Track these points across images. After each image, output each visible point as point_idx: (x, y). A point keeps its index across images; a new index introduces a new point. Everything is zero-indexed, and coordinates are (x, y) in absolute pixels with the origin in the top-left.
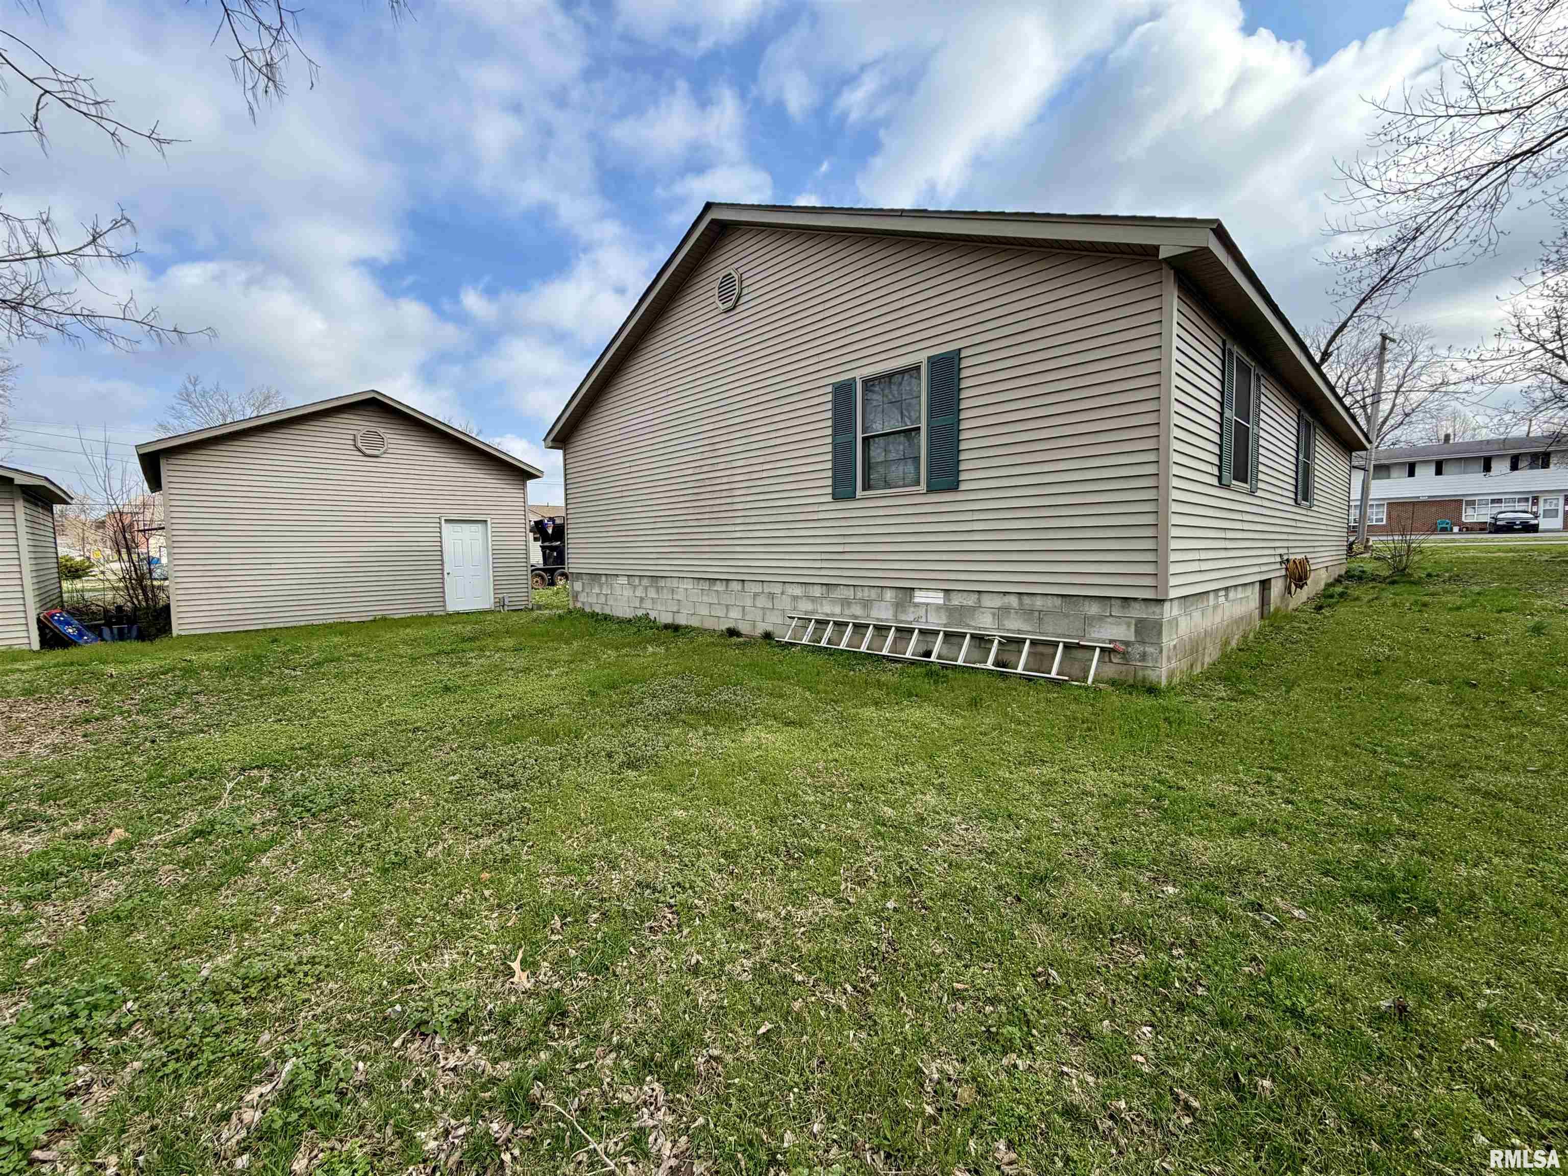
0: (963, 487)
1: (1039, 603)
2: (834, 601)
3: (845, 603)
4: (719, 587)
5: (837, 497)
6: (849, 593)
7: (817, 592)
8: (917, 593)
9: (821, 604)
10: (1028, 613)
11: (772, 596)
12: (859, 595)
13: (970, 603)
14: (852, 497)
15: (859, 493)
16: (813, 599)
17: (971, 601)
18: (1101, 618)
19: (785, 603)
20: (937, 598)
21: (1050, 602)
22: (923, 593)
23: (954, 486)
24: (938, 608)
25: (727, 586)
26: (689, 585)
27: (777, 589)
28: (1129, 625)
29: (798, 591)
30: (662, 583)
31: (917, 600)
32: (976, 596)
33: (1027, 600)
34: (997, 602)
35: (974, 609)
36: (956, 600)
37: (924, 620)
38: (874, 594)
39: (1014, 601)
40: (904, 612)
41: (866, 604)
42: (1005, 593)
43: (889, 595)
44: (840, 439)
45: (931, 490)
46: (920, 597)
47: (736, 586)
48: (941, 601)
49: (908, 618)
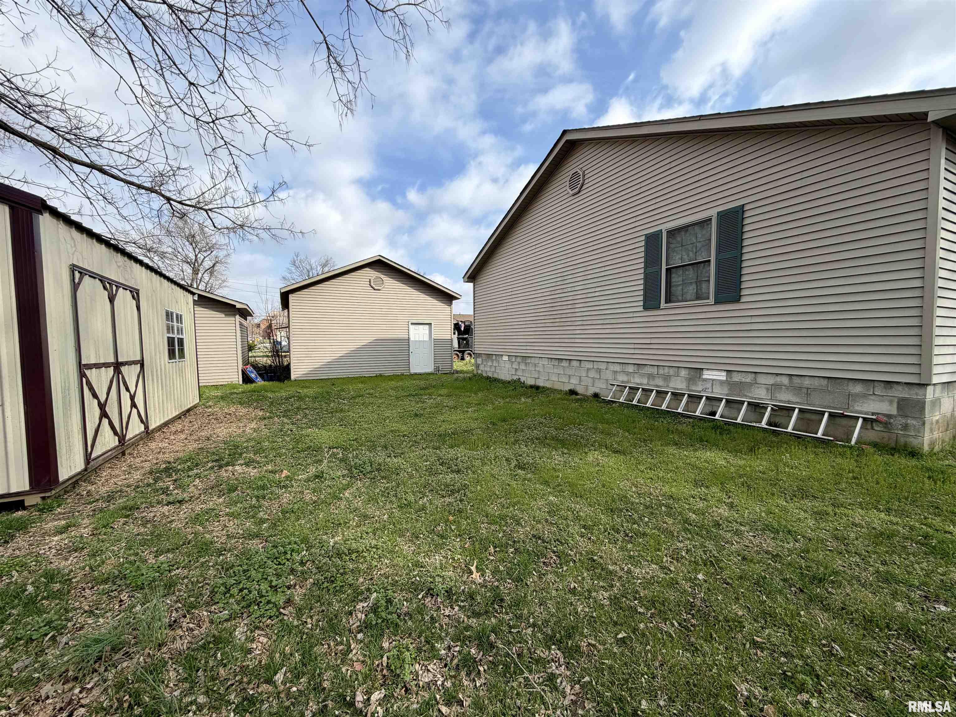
0: (743, 299)
1: (807, 382)
2: (643, 375)
3: (651, 376)
4: (565, 364)
5: (646, 307)
6: (654, 371)
7: (631, 369)
8: (705, 372)
9: (634, 377)
10: (798, 390)
11: (599, 371)
12: (661, 372)
13: (748, 380)
14: (658, 307)
15: (663, 305)
16: (628, 374)
17: (748, 379)
18: (865, 396)
19: (608, 375)
20: (722, 376)
21: (816, 382)
22: (709, 372)
23: (737, 299)
24: (721, 382)
25: (570, 364)
26: (545, 362)
27: (603, 366)
28: (891, 402)
29: (617, 368)
30: (529, 361)
31: (704, 377)
32: (753, 375)
33: (796, 380)
34: (771, 380)
35: (750, 385)
36: (736, 378)
37: (710, 390)
38: (672, 371)
39: (785, 381)
40: (695, 384)
41: (667, 378)
42: (777, 374)
43: (683, 373)
44: (650, 270)
45: (717, 302)
46: (707, 375)
47: (575, 364)
48: (724, 378)
49: (697, 389)
